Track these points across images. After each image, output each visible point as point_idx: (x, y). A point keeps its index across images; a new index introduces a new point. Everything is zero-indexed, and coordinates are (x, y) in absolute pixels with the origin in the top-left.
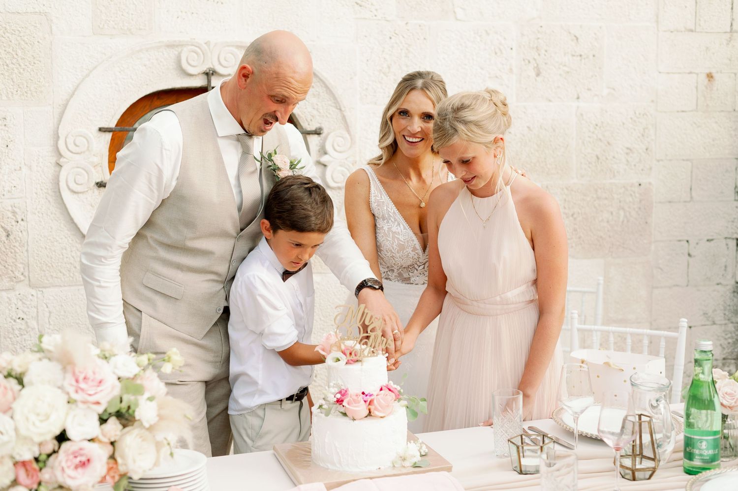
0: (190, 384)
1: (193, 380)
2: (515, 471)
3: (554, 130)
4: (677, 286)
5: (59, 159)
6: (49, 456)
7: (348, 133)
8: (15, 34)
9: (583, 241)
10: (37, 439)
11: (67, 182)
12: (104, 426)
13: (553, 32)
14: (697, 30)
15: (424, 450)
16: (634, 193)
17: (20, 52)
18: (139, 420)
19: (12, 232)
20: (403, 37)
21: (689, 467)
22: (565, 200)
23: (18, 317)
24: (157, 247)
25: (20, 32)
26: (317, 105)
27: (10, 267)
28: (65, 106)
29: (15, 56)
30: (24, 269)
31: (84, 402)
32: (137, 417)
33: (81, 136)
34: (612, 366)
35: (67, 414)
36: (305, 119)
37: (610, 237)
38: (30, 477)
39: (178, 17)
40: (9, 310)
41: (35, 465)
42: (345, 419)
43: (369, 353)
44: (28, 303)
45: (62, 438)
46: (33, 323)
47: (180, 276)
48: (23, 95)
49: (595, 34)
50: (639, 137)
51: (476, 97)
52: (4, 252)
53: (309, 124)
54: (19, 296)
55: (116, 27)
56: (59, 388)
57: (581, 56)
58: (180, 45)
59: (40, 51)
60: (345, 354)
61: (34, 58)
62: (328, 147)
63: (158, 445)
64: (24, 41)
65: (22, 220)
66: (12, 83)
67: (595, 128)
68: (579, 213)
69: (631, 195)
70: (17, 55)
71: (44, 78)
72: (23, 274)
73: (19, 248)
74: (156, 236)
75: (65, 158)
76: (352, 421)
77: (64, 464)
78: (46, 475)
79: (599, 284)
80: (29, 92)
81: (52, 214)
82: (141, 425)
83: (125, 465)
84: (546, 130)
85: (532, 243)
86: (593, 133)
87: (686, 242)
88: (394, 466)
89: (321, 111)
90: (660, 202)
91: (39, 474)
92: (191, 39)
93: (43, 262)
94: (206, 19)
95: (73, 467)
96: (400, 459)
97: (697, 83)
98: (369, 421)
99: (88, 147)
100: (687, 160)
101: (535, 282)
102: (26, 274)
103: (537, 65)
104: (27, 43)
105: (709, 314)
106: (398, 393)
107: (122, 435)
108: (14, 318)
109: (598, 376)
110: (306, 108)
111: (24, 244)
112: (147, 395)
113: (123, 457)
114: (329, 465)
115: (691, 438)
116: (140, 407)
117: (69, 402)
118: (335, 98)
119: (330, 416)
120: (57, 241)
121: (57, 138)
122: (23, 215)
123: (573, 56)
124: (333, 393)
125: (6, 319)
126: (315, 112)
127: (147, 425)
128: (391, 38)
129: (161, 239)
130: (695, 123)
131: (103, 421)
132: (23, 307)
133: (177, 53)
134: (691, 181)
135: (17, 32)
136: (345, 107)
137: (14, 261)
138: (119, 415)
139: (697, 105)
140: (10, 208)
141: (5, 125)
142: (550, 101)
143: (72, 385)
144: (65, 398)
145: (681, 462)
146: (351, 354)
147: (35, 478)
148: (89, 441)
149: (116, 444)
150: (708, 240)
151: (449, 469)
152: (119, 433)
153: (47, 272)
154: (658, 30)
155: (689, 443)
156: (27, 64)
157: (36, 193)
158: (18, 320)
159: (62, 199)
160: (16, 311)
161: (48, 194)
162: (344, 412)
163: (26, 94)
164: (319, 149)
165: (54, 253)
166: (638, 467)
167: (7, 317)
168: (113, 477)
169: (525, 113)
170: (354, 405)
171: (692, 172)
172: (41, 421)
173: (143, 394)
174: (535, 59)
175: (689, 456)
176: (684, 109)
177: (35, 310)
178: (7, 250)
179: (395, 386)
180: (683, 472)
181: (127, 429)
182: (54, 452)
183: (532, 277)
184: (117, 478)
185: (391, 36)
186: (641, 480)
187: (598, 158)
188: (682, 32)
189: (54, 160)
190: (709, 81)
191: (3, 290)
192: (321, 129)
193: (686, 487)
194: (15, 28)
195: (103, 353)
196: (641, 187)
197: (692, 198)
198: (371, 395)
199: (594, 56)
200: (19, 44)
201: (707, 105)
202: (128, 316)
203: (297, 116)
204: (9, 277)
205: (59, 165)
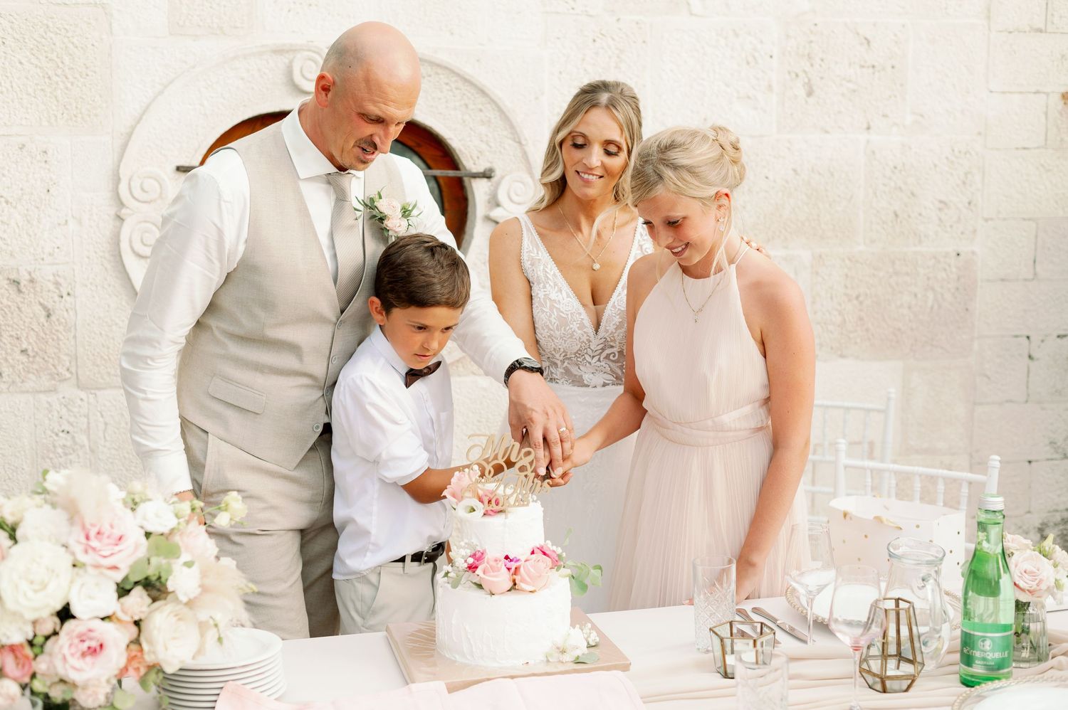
0: (275, 534)
1: (280, 528)
2: (719, 672)
3: (832, 175)
4: (1011, 401)
5: (121, 209)
6: (47, 638)
7: (531, 177)
8: (60, 34)
9: (873, 335)
10: (31, 616)
11: (131, 242)
12: (125, 599)
13: (833, 32)
14: (1048, 31)
15: (594, 638)
16: (950, 266)
17: (67, 60)
18: (173, 592)
19: (53, 311)
20: (613, 39)
21: (966, 675)
22: (847, 275)
23: (61, 430)
24: (226, 341)
25: (67, 31)
26: (487, 136)
27: (51, 360)
28: (130, 135)
29: (61, 65)
30: (70, 363)
31: (97, 566)
32: (170, 588)
33: (151, 178)
34: (885, 522)
35: (72, 582)
36: (469, 156)
37: (912, 329)
38: (20, 666)
39: (289, 11)
40: (50, 419)
41: (29, 651)
42: (480, 593)
43: (516, 500)
44: (76, 410)
45: (65, 614)
46: (82, 439)
47: (261, 381)
48: (71, 119)
49: (896, 35)
50: (958, 185)
51: (694, 134)
52: (43, 338)
53: (475, 164)
54: (63, 400)
55: (201, 24)
56: (63, 546)
57: (873, 67)
58: (292, 50)
59: (95, 58)
60: (481, 500)
61: (87, 68)
62: (502, 197)
63: (202, 626)
64: (73, 43)
65: (69, 294)
66: (55, 102)
67: (893, 172)
68: (866, 295)
69: (945, 270)
70: (62, 63)
71: (101, 96)
72: (68, 370)
73: (64, 333)
74: (224, 326)
75: (127, 208)
76: (489, 596)
77: (66, 651)
78: (41, 665)
79: (889, 399)
80: (80, 116)
81: (110, 285)
82: (177, 600)
83: (154, 653)
84: (820, 174)
85: (762, 347)
86: (890, 179)
87: (1026, 339)
88: (548, 661)
89: (492, 145)
90: (988, 281)
91: (34, 663)
92: (308, 42)
93: (96, 354)
94: (329, 14)
95: (79, 654)
96: (557, 650)
97: (1047, 107)
98: (513, 597)
99: (161, 193)
100: (1029, 219)
101: (767, 400)
102: (73, 370)
103: (809, 80)
104: (77, 47)
105: (1059, 444)
106: (557, 558)
107: (151, 612)
108: (56, 430)
109: (866, 536)
110: (471, 141)
111: (70, 328)
112: (185, 557)
113: (150, 642)
114: (457, 657)
115: (970, 634)
116: (174, 574)
117: (74, 566)
118: (512, 127)
119: (460, 587)
120: (116, 324)
121: (117, 180)
122: (70, 287)
123: (862, 67)
124: (463, 557)
125: (44, 432)
126: (483, 146)
127: (184, 599)
128: (594, 41)
129: (231, 329)
130: (1042, 166)
131: (123, 591)
132: (69, 415)
133: (287, 61)
134: (1036, 250)
135: (63, 30)
136: (526, 140)
137: (56, 351)
138: (147, 584)
139: (1046, 140)
140: (51, 278)
141: (46, 162)
142: (827, 132)
143: (79, 542)
144: (69, 560)
145: (956, 668)
146: (490, 502)
147: (26, 668)
148: (103, 619)
149: (142, 624)
150: (1059, 336)
151: (625, 668)
152: (145, 609)
153: (103, 367)
154: (989, 29)
155: (967, 641)
156: (78, 76)
157: (88, 258)
158: (61, 434)
159: (124, 266)
160: (59, 422)
161: (105, 258)
162: (478, 583)
163: (74, 119)
164: (489, 199)
165: (112, 341)
166: (889, 673)
167: (46, 429)
168: (137, 669)
169: (789, 149)
170: (492, 574)
171: (1036, 237)
172: (36, 591)
173: (178, 557)
174: (805, 72)
175: (968, 660)
176: (1026, 146)
177: (86, 420)
178: (48, 337)
179: (554, 548)
180: (959, 681)
181: (157, 604)
182: (55, 633)
183: (761, 394)
184: (143, 671)
185: (595, 38)
186: (895, 692)
187: (897, 216)
188: (1025, 32)
189: (112, 211)
190: (1065, 103)
191: (41, 392)
192: (491, 170)
193: (952, 705)
194: (60, 26)
195: (132, 496)
196: (961, 258)
197: (1035, 274)
198: (518, 561)
199: (893, 67)
200: (66, 47)
201: (1062, 140)
202: (190, 439)
203: (458, 151)
204: (51, 374)
205: (120, 219)
